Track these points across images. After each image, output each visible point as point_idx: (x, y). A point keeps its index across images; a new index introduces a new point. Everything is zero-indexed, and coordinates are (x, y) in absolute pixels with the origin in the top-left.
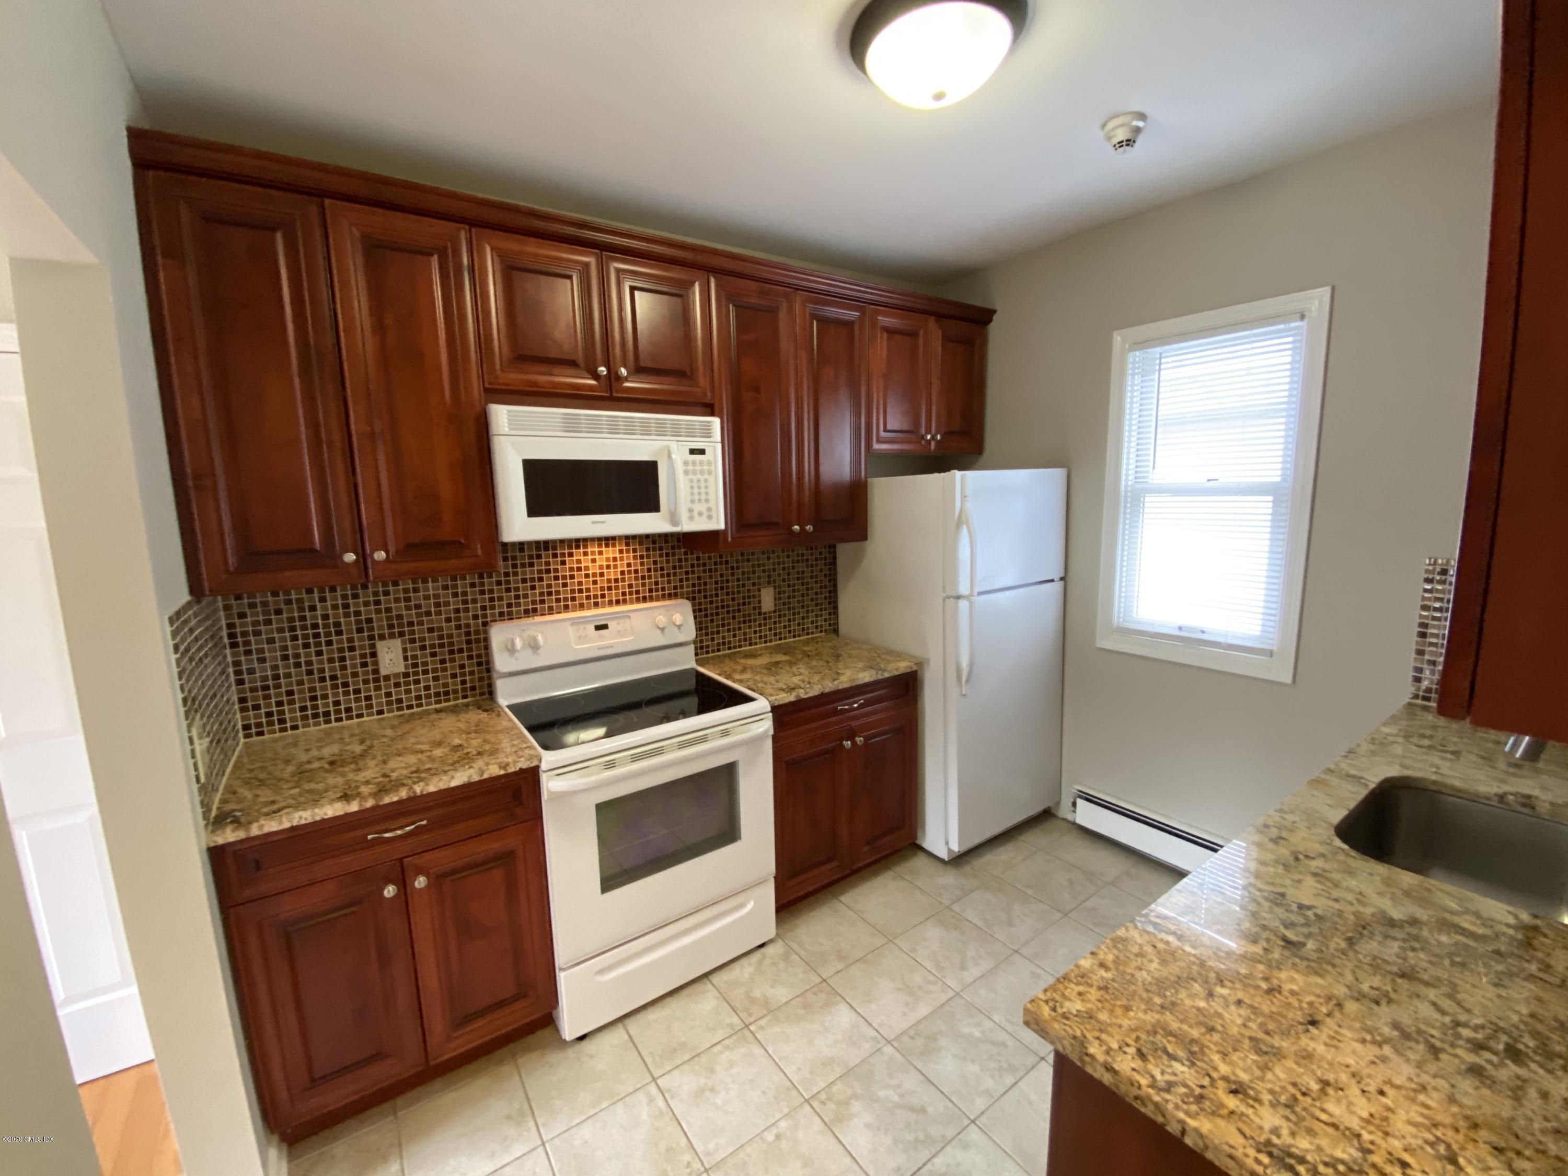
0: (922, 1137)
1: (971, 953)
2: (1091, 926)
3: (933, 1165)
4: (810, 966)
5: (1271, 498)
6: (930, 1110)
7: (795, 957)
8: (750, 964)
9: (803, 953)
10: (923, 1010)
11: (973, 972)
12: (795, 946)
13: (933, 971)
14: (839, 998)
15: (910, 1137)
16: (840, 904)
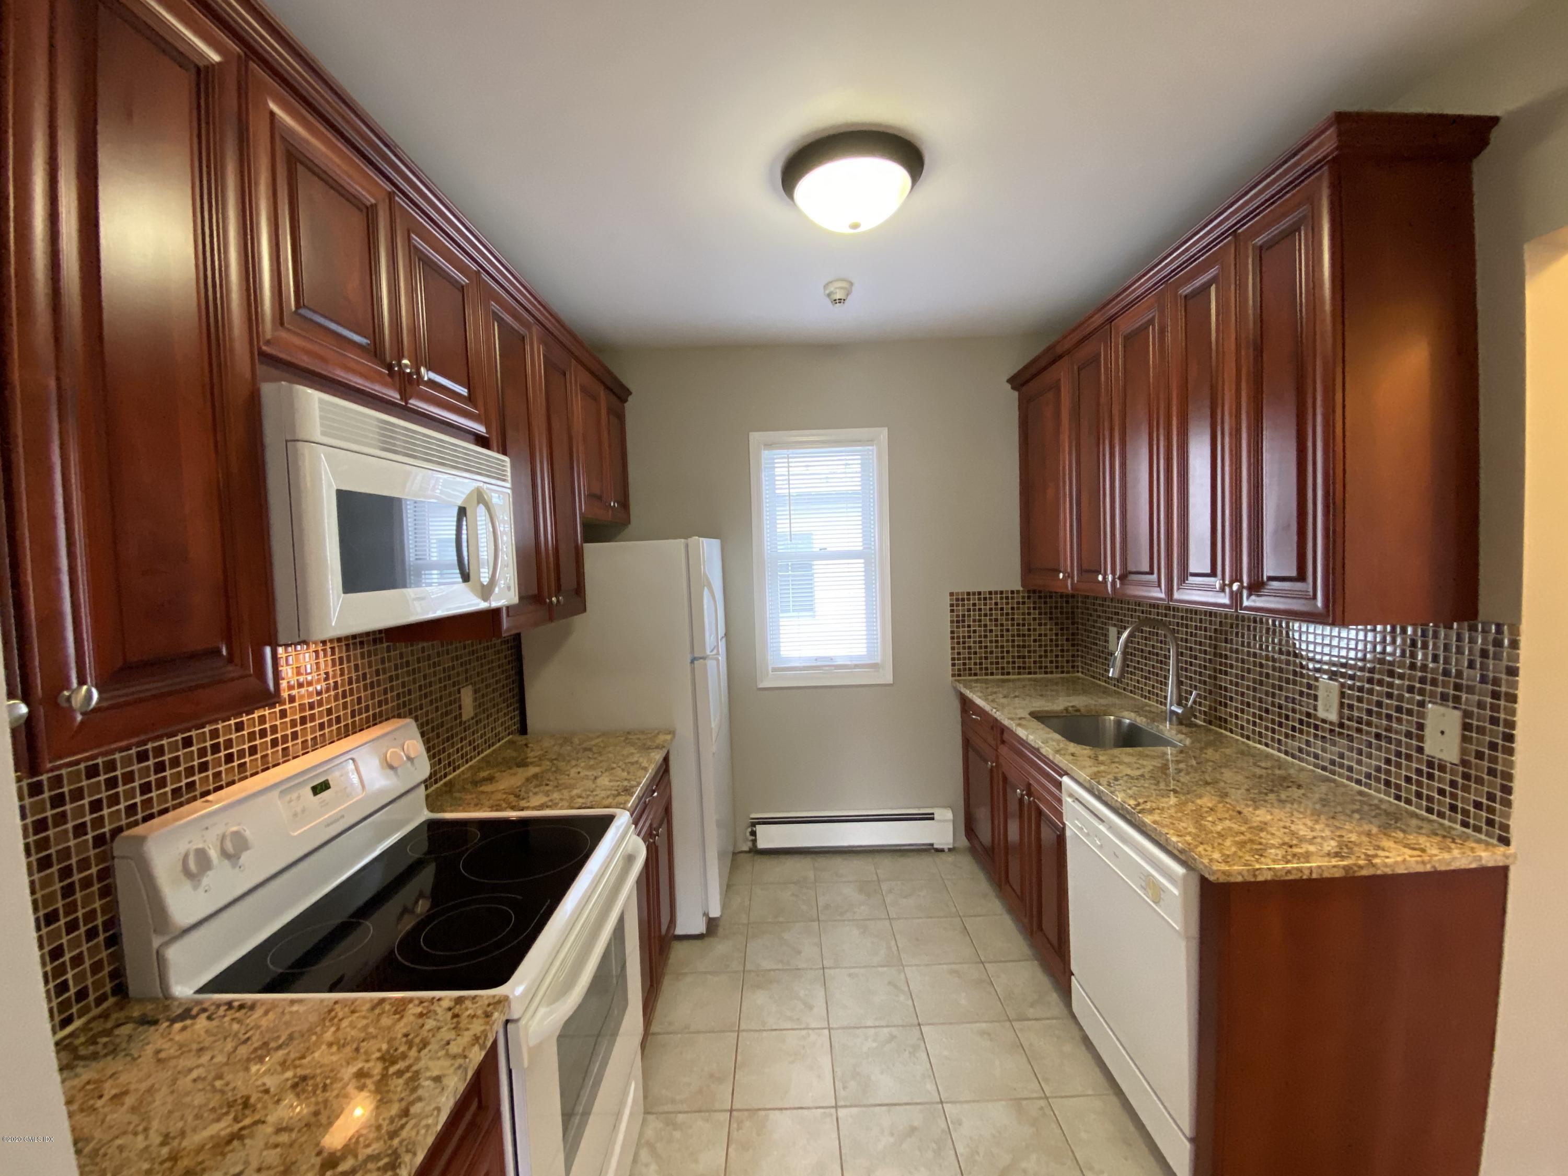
0: (934, 1146)
1: (802, 993)
2: (839, 918)
3: (962, 1155)
4: (706, 1110)
5: (862, 561)
6: (916, 1124)
7: (681, 1117)
8: (647, 1165)
9: (685, 1107)
10: (826, 1061)
11: (819, 1003)
12: (666, 1108)
13: (796, 1027)
14: (763, 1113)
15: (930, 1155)
16: (659, 1037)
